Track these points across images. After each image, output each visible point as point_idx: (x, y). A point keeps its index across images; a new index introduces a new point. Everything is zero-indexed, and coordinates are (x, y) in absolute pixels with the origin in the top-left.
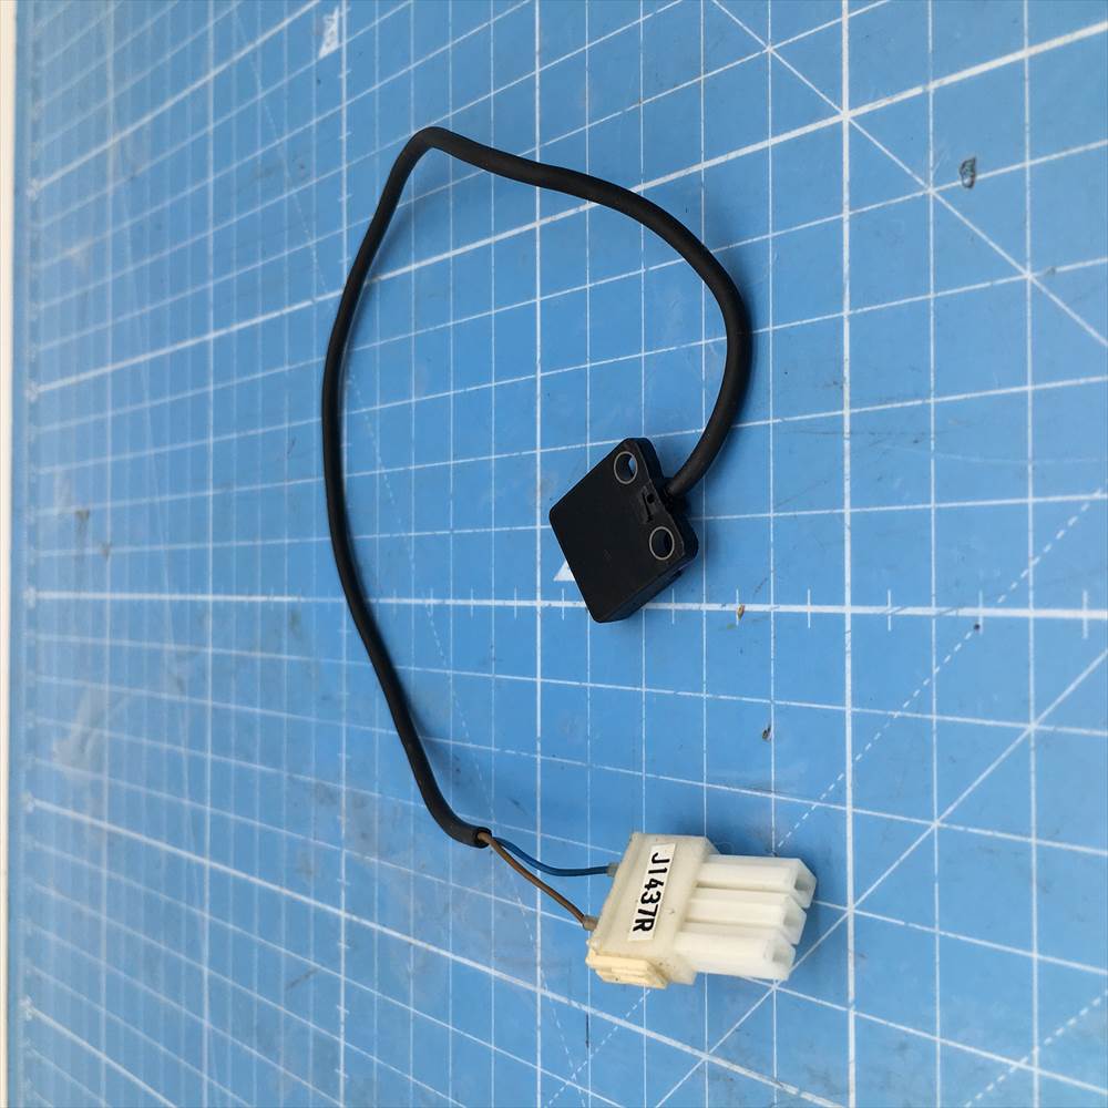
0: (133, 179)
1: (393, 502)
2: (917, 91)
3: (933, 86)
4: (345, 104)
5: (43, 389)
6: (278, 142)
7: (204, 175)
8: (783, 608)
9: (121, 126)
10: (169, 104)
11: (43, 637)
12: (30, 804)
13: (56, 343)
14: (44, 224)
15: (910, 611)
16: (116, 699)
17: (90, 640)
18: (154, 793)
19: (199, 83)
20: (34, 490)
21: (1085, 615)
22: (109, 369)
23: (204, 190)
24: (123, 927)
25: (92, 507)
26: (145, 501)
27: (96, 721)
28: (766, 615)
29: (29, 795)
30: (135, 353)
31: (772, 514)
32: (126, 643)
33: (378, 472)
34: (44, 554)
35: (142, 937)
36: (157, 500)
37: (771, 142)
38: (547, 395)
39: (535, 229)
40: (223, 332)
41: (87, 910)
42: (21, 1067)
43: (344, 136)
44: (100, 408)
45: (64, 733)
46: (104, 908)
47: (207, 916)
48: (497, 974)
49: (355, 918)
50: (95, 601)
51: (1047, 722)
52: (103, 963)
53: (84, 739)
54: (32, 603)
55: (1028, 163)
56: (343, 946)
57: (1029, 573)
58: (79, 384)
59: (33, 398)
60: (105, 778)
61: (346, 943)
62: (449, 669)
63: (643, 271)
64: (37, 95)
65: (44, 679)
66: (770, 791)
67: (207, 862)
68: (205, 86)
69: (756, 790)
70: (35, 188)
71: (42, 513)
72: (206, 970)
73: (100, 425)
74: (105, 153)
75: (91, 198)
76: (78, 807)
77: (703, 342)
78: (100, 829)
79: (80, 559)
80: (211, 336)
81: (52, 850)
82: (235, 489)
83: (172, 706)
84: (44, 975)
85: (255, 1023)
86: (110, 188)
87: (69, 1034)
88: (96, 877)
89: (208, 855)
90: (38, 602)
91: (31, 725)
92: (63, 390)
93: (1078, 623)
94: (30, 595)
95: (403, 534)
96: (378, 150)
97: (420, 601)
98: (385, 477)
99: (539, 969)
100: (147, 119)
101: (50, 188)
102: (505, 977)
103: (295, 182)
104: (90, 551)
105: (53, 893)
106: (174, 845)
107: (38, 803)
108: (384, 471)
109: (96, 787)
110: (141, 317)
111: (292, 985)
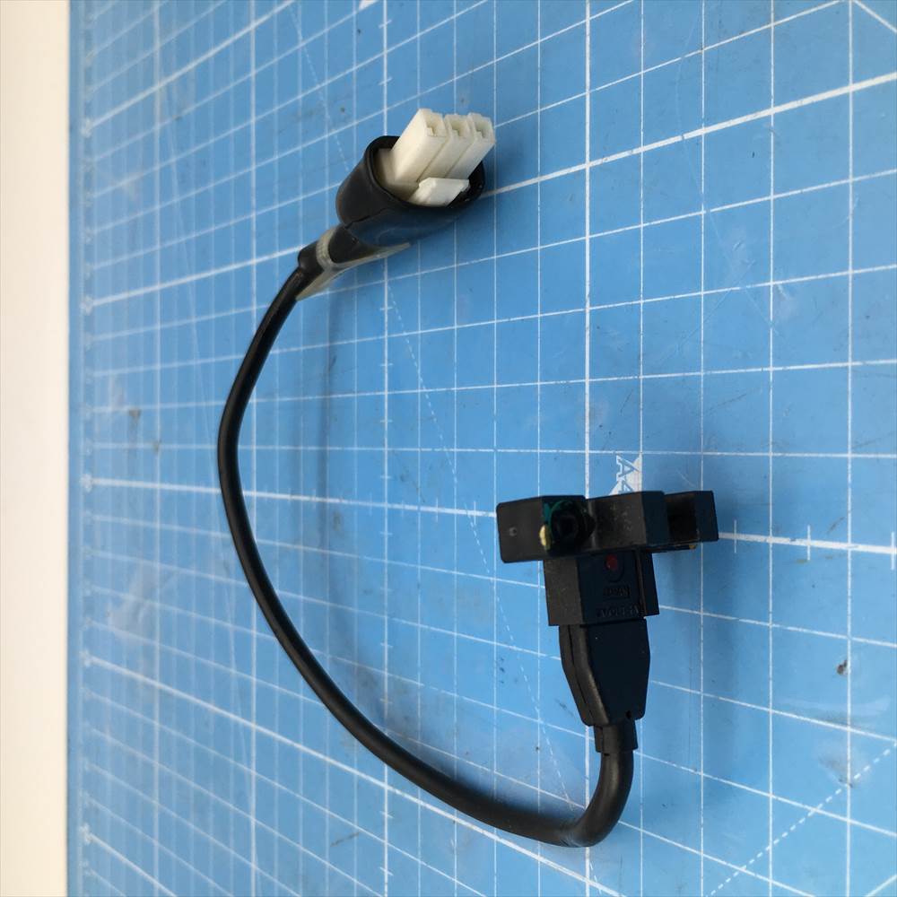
0: (178, 119)
1: (435, 420)
4: (386, 52)
5: (97, 303)
6: (318, 87)
7: (247, 116)
8: (862, 548)
9: (167, 71)
10: (212, 53)
11: (98, 518)
12: (87, 659)
13: (109, 263)
14: (97, 158)
16: (166, 577)
17: (141, 523)
18: (202, 660)
19: (241, 34)
20: (89, 390)
22: (157, 287)
23: (246, 131)
24: (175, 774)
25: (142, 407)
26: (192, 404)
27: (149, 593)
28: (843, 554)
29: (87, 652)
30: (182, 275)
31: (849, 455)
32: (176, 528)
33: (419, 391)
34: (98, 446)
35: (193, 784)
36: (204, 404)
37: (852, 88)
38: (596, 327)
39: (584, 170)
40: (266, 258)
41: (140, 755)
42: (80, 881)
43: (385, 82)
44: (149, 320)
45: (118, 602)
46: (157, 755)
47: (254, 772)
48: (544, 861)
49: (398, 792)
50: (146, 490)
52: (156, 802)
53: (138, 607)
54: (88, 489)
56: (386, 815)
58: (130, 299)
59: (88, 310)
60: (157, 644)
61: (389, 813)
62: (493, 576)
63: (703, 212)
64: (89, 45)
65: (101, 554)
66: (844, 723)
67: (253, 726)
68: (248, 34)
69: (829, 720)
70: (88, 127)
71: (97, 410)
72: (253, 820)
73: (150, 336)
74: (152, 96)
75: (140, 136)
76: (132, 665)
77: (772, 283)
79: (133, 452)
80: (254, 261)
81: (108, 701)
82: (278, 399)
83: (219, 586)
84: (100, 806)
85: (301, 871)
86: (157, 127)
87: (125, 860)
88: (149, 728)
89: (254, 721)
90: (94, 487)
91: (88, 593)
92: (115, 305)
95: (445, 450)
96: (419, 94)
97: (463, 512)
98: (427, 396)
99: (588, 861)
100: (192, 66)
101: (102, 126)
102: (551, 864)
103: (335, 124)
104: (141, 445)
105: (109, 738)
106: (221, 707)
107: (96, 660)
108: (425, 390)
109: (148, 652)
110: (188, 243)
111: (337, 843)
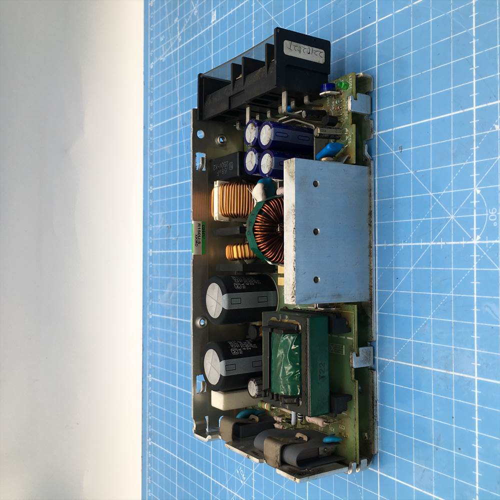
2: (391, 130)
3: (394, 129)
15: (389, 245)
21: (421, 244)
51: (414, 267)
55: (412, 148)
57: (411, 236)
78: (176, 320)
93: (420, 246)
94: (150, 252)
